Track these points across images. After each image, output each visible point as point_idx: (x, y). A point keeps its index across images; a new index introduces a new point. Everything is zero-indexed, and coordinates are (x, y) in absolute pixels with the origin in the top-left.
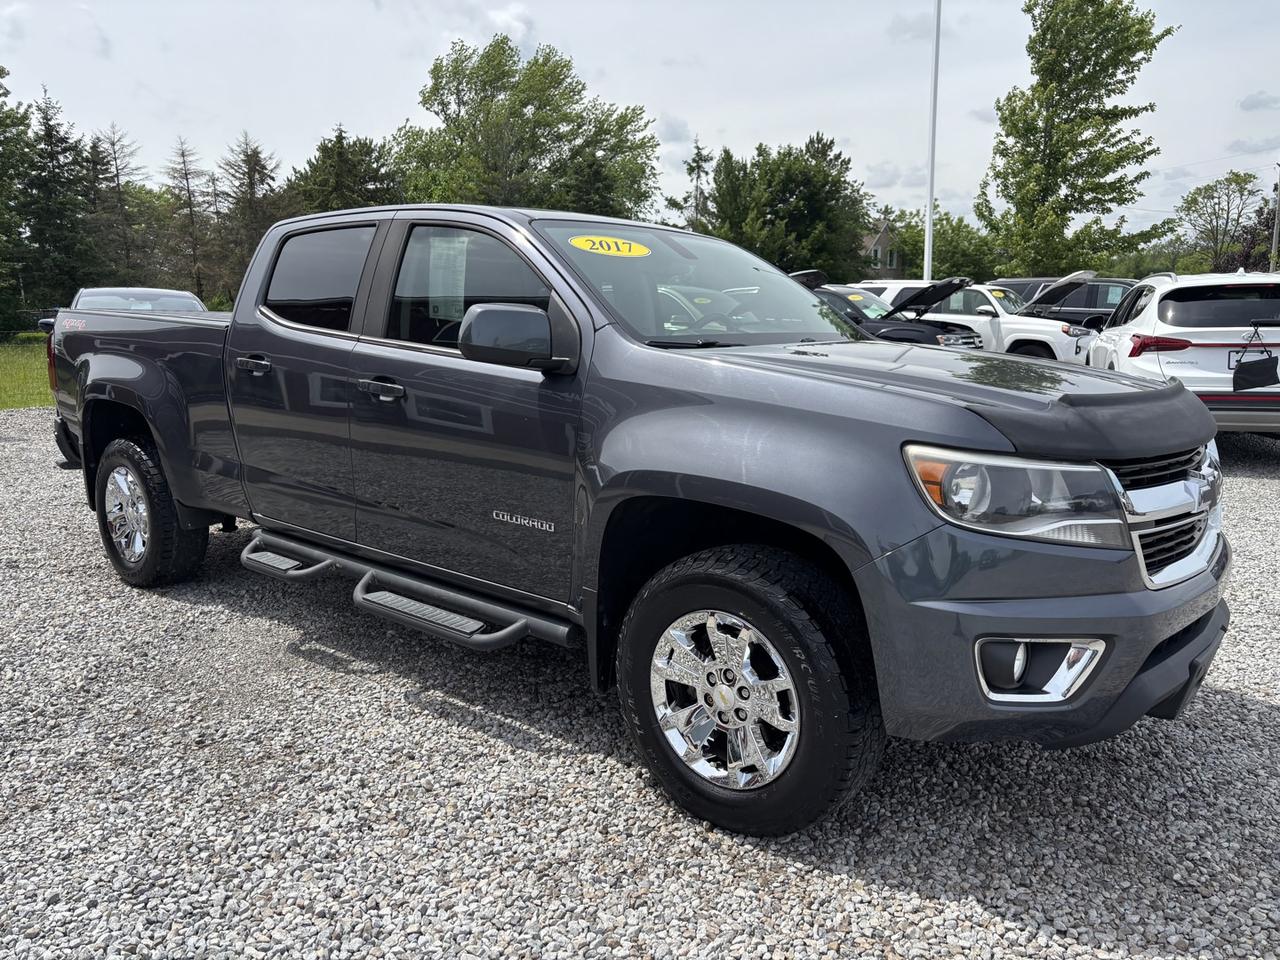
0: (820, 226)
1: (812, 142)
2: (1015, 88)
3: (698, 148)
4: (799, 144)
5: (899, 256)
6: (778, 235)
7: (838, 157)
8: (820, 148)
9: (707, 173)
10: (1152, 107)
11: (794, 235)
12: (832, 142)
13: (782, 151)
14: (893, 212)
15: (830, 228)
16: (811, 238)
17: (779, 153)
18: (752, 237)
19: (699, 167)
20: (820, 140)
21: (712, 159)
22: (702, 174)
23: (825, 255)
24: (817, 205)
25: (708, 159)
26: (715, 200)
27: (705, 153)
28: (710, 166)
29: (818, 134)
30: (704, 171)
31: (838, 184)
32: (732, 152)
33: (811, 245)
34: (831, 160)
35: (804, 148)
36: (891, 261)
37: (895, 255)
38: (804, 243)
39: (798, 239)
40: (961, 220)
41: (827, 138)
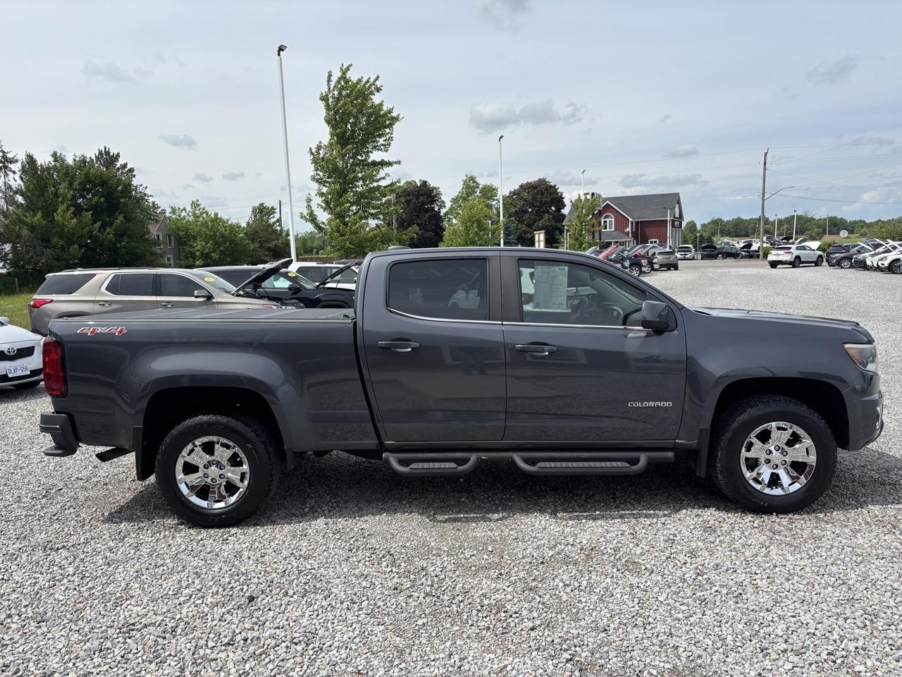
0: (121, 217)
1: (100, 153)
2: (320, 143)
3: (3, 152)
4: (91, 154)
5: (175, 239)
6: (86, 223)
7: (125, 166)
8: (108, 159)
9: (14, 172)
10: (399, 162)
11: (99, 224)
12: (118, 155)
13: (77, 159)
14: (159, 208)
15: (127, 219)
16: (114, 226)
17: (75, 160)
18: (63, 224)
19: (6, 167)
20: (108, 153)
21: (17, 161)
22: (10, 173)
23: (126, 239)
24: (115, 201)
25: (13, 161)
26: (22, 194)
27: (9, 156)
28: (16, 167)
29: (105, 148)
30: (12, 171)
31: (128, 187)
32: (35, 157)
33: (115, 231)
34: (118, 168)
35: (94, 158)
36: (170, 242)
37: (172, 238)
38: (108, 230)
39: (103, 226)
40: (216, 215)
41: (113, 151)
